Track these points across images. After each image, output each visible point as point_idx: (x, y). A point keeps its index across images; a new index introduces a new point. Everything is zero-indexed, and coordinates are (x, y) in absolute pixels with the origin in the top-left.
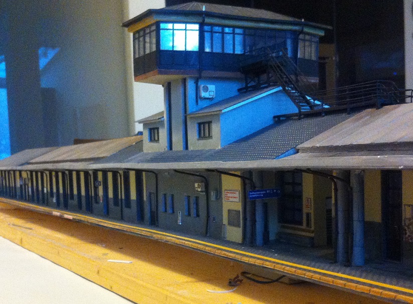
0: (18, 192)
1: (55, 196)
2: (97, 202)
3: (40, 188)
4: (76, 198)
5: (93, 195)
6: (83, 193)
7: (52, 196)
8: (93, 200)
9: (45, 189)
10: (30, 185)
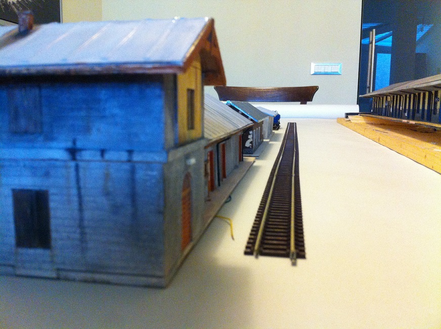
0: (384, 111)
1: (407, 111)
2: (435, 113)
3: (398, 107)
4: (421, 112)
5: (433, 108)
6: (426, 108)
7: (405, 112)
8: (432, 112)
9: (401, 107)
10: (392, 105)
